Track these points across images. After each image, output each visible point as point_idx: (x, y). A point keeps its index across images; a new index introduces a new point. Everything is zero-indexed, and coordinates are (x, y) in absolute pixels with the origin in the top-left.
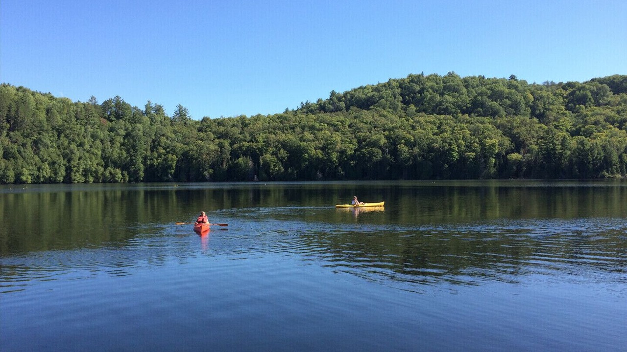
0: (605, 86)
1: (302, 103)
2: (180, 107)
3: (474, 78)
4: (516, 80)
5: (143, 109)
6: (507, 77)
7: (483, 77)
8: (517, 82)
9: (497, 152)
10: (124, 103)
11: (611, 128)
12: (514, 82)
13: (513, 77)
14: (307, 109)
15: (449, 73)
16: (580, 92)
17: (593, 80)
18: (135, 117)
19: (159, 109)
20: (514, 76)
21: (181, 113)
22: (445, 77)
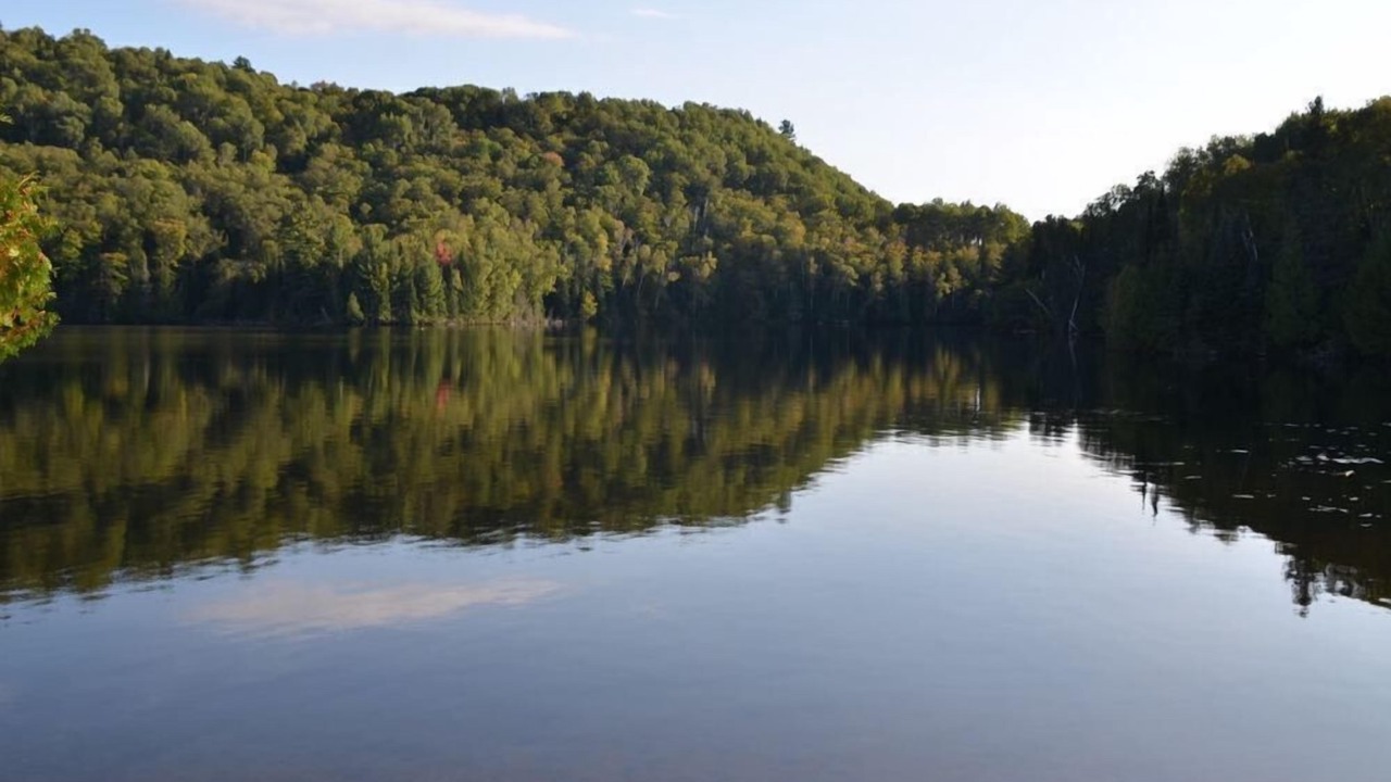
0: (444, 110)
3: (143, 51)
4: (249, 70)
6: (229, 62)
7: (168, 55)
8: (251, 77)
9: (181, 253)
11: (442, 208)
12: (242, 75)
13: (242, 64)
15: (77, 31)
16: (388, 115)
17: (421, 92)
20: (246, 61)
22: (64, 41)
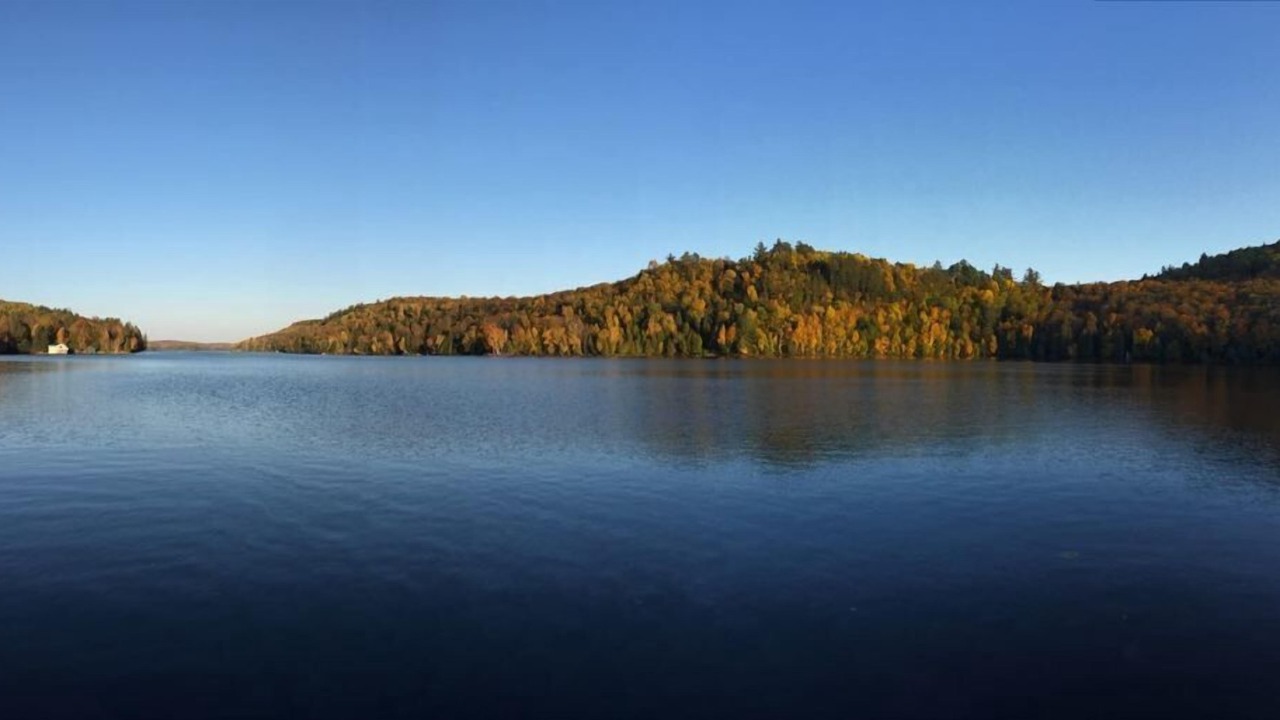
1: (1163, 268)
2: (1030, 270)
5: (990, 273)
10: (971, 267)
14: (1169, 274)
18: (982, 281)
19: (1007, 273)
21: (1032, 277)
